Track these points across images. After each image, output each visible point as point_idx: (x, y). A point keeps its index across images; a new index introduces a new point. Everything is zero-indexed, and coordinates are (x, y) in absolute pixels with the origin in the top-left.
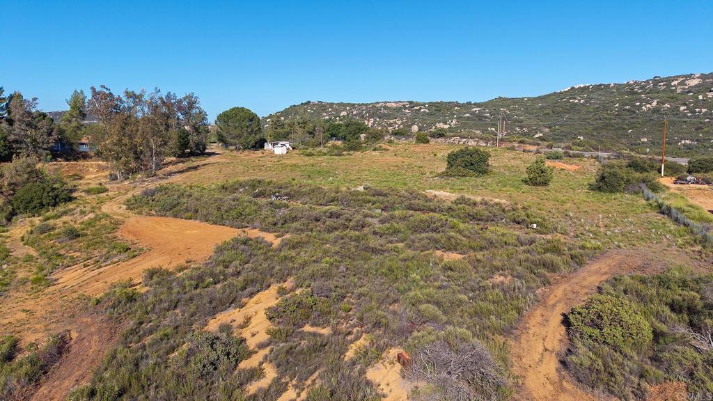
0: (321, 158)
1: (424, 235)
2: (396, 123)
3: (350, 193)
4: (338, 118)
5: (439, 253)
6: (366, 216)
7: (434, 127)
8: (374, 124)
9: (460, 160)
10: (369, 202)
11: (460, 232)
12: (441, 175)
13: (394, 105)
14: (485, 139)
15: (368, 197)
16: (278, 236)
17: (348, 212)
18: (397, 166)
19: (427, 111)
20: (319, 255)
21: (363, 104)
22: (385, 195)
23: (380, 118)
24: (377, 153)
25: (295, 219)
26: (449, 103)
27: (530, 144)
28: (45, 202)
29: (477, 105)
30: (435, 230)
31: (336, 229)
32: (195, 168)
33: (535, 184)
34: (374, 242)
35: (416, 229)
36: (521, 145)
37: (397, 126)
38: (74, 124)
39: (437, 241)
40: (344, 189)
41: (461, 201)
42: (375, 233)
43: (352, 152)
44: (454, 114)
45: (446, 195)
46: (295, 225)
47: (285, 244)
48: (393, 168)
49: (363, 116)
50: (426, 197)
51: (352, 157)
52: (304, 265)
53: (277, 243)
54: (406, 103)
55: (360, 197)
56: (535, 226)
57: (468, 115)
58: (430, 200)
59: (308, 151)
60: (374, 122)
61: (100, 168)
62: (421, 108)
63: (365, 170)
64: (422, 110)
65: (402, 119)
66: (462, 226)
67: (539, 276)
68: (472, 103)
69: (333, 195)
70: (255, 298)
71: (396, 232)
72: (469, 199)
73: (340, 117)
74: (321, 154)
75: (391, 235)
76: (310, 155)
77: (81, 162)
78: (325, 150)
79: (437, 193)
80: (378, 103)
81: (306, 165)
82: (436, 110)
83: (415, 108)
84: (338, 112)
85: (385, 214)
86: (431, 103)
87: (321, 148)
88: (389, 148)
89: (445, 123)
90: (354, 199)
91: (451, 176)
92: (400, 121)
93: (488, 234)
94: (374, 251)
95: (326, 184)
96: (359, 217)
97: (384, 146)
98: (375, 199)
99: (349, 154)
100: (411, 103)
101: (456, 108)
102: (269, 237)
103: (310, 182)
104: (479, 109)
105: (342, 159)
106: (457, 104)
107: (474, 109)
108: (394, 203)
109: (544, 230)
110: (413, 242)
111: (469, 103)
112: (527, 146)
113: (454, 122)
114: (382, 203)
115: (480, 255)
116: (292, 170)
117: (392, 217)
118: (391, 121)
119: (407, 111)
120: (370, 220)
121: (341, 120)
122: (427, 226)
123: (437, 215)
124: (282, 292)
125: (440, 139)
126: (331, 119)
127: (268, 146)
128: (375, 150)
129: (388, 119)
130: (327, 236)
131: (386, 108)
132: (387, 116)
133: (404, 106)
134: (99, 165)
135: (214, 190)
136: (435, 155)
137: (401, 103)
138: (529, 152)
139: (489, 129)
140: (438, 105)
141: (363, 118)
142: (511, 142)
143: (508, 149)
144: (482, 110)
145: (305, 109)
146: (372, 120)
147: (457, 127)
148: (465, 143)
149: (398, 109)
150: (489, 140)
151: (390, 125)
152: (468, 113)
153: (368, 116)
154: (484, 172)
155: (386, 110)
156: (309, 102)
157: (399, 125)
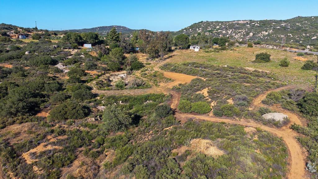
0: (212, 53)
1: (242, 79)
2: (242, 32)
3: (223, 67)
5: (245, 83)
6: (227, 74)
7: (261, 34)
8: (232, 32)
9: (260, 57)
10: (228, 70)
11: (251, 79)
12: (253, 62)
13: (242, 22)
15: (228, 69)
16: (205, 78)
17: (222, 73)
18: (238, 58)
19: (258, 25)
20: (216, 83)
21: (227, 22)
22: (233, 68)
23: (235, 29)
24: (232, 51)
25: (208, 74)
26: (270, 21)
28: (139, 67)
29: (285, 21)
30: (245, 78)
31: (219, 77)
32: (171, 57)
33: (283, 66)
34: (229, 80)
35: (240, 78)
36: (291, 48)
37: (242, 33)
38: (135, 42)
39: (245, 81)
40: (221, 66)
41: (255, 71)
42: (230, 79)
43: (222, 51)
44: (271, 27)
45: (252, 69)
46: (209, 76)
47: (207, 80)
48: (237, 58)
50: (245, 69)
51: (222, 53)
52: (213, 84)
53: (205, 80)
54: (248, 21)
55: (226, 69)
56: (273, 79)
57: (279, 27)
58: (246, 70)
59: (206, 50)
60: (232, 31)
61: (143, 56)
62: (255, 24)
63: (227, 59)
64: (256, 25)
65: (245, 30)
66: (252, 78)
67: (266, 89)
68: (283, 20)
69: (218, 68)
70: (203, 90)
71: (235, 78)
72: (258, 71)
74: (211, 51)
75: (234, 79)
76: (207, 52)
77: (137, 54)
78: (212, 50)
79: (249, 68)
80: (234, 21)
81: (207, 56)
82: (263, 25)
83: (252, 24)
84: (215, 26)
85: (233, 74)
86: (261, 21)
87: (211, 49)
88: (237, 49)
89: (266, 31)
90: (224, 69)
91: (256, 62)
93: (258, 80)
94: (229, 82)
95: (215, 64)
96: (225, 74)
97: (235, 49)
98: (230, 69)
99: (221, 52)
100: (250, 21)
101: (273, 23)
102: (203, 78)
103: (210, 63)
104: (285, 24)
105: (219, 54)
106: (275, 21)
107: (282, 24)
108: (235, 71)
109: (275, 80)
110: (239, 81)
111: (281, 21)
112: (293, 49)
113: (271, 31)
114: (232, 71)
115: (254, 84)
116: (203, 58)
117: (234, 75)
118: (240, 31)
119: (248, 25)
120: (228, 75)
121: (216, 30)
122: (243, 78)
123: (246, 75)
124: (209, 89)
125: (258, 45)
126: (212, 30)
127: (191, 48)
128: (231, 50)
129: (239, 30)
130: (217, 79)
131: (238, 24)
132: (239, 28)
133: (247, 22)
134: (142, 55)
135: (181, 65)
136: (253, 53)
137: (246, 21)
138: (292, 52)
139: (289, 34)
140: (265, 22)
141: (227, 29)
142: (287, 47)
143: (284, 51)
144: (287, 24)
145: (201, 25)
146: (231, 30)
147: (272, 34)
148: (268, 47)
149: (244, 25)
150: (278, 46)
151: (240, 32)
152: (279, 26)
153: (229, 28)
154: (267, 61)
155: (238, 25)
156: (202, 21)
157: (244, 33)
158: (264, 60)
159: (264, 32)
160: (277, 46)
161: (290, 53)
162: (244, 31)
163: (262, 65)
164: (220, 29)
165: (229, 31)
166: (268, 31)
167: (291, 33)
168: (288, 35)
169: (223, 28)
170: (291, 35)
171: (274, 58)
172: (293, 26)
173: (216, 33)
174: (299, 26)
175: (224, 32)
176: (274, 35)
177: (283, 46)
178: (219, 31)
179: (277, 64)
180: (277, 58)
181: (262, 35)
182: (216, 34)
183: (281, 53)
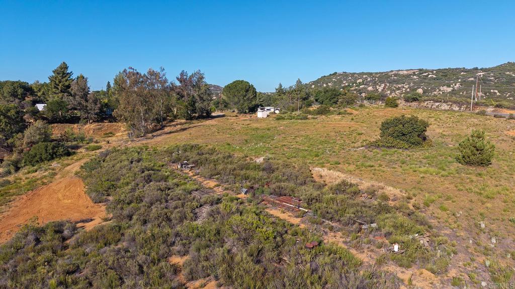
2: (404, 87)
4: (354, 85)
7: (438, 90)
8: (384, 88)
13: (405, 72)
14: (459, 103)
19: (434, 76)
23: (390, 83)
24: (339, 117)
26: (456, 69)
27: (508, 108)
29: (483, 70)
36: (497, 108)
37: (404, 89)
44: (459, 79)
49: (376, 82)
54: (416, 71)
57: (473, 79)
60: (385, 86)
62: (429, 74)
64: (429, 76)
65: (409, 84)
68: (479, 68)
73: (356, 83)
80: (392, 71)
82: (443, 76)
83: (424, 74)
84: (356, 79)
86: (439, 69)
88: (354, 112)
89: (449, 86)
91: (379, 146)
92: (408, 86)
97: (350, 110)
100: (420, 70)
101: (462, 73)
104: (484, 73)
106: (464, 70)
107: (479, 74)
111: (476, 69)
112: (504, 110)
113: (457, 85)
118: (400, 86)
119: (415, 77)
121: (356, 86)
125: (414, 103)
126: (349, 85)
128: (339, 114)
129: (397, 84)
132: (397, 82)
133: (414, 73)
137: (412, 71)
138: (501, 117)
139: (492, 91)
140: (445, 71)
141: (375, 84)
142: (487, 106)
143: (478, 114)
144: (488, 74)
145: (331, 79)
146: (383, 85)
147: (460, 90)
148: (438, 107)
149: (408, 76)
150: (463, 104)
151: (399, 89)
152: (472, 77)
153: (380, 82)
154: (417, 144)
155: (396, 76)
156: (336, 73)
157: (406, 89)
158: (404, 138)
159: (445, 88)
160: (460, 104)
161: (495, 119)
162: (407, 87)
163: (395, 158)
164: (363, 85)
165: (380, 86)
166: (452, 86)
167: (496, 87)
168: (490, 93)
169: (370, 82)
170: (496, 91)
171: (444, 133)
172: (499, 75)
173: (355, 90)
174: (511, 76)
175: (370, 88)
176: (463, 93)
177: (476, 104)
178: (361, 87)
179: (449, 152)
180: (455, 132)
181: (441, 93)
182: (355, 92)
183: (469, 120)
